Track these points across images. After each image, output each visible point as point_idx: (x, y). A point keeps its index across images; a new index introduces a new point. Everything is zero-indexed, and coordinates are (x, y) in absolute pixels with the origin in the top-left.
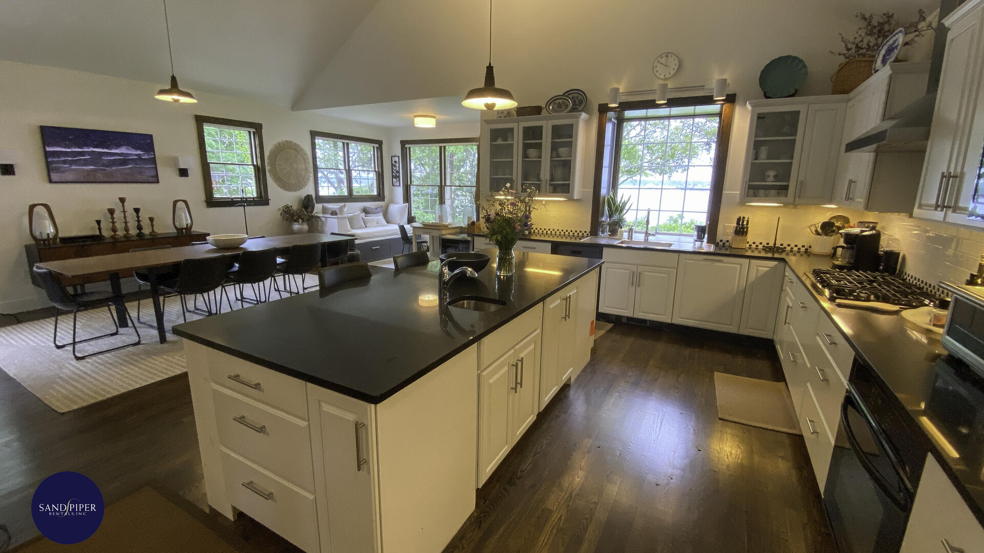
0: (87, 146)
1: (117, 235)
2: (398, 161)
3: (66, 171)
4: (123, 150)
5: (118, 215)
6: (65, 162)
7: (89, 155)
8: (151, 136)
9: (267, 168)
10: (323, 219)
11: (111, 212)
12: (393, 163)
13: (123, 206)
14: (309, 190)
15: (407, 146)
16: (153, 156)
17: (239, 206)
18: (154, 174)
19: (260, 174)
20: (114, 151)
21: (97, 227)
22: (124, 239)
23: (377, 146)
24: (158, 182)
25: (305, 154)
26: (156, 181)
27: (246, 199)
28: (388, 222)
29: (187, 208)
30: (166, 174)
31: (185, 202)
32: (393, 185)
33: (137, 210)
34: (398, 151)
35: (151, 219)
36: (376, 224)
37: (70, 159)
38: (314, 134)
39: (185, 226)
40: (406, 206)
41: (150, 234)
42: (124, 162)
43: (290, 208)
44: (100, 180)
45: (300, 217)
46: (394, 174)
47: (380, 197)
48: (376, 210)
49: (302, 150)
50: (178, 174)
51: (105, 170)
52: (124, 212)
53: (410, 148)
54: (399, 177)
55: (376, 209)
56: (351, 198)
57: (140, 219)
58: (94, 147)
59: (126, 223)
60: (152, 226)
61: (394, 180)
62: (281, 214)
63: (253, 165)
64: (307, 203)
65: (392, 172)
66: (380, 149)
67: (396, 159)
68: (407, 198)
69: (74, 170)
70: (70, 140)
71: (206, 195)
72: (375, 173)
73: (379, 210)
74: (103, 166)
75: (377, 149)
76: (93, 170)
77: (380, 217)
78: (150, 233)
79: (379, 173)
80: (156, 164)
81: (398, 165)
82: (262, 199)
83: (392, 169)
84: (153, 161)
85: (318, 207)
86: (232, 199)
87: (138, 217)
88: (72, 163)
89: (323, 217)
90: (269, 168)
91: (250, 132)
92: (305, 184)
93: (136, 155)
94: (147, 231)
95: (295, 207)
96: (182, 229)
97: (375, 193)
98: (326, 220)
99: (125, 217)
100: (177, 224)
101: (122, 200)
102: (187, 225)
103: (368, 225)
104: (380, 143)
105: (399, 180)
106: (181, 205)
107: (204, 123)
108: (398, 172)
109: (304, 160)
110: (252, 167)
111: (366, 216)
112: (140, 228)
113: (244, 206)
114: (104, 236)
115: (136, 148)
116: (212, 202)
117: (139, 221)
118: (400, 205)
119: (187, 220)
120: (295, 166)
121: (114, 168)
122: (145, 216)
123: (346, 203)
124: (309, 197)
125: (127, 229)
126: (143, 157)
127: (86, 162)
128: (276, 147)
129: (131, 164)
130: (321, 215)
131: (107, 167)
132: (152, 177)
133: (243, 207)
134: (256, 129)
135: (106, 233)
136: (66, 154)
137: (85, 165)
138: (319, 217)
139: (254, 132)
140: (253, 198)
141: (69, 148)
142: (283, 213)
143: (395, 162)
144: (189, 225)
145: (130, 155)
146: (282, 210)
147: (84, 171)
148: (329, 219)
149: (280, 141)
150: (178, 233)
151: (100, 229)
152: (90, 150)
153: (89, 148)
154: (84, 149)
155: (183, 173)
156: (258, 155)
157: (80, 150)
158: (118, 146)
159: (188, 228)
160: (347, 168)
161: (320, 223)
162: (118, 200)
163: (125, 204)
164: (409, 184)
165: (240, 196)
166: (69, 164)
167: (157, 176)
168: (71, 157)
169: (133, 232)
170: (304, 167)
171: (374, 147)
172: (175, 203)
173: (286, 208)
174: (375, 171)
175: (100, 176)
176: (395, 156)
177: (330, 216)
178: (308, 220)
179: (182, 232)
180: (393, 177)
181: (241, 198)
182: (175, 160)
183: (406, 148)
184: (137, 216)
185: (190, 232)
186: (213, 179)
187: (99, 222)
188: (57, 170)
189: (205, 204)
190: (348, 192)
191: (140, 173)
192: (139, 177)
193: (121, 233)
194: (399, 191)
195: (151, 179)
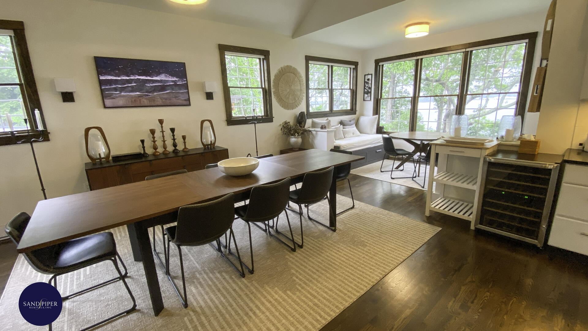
0: (133, 74)
1: (158, 152)
2: (371, 79)
3: (117, 97)
4: (162, 77)
5: (158, 134)
6: (116, 89)
7: (135, 83)
8: (184, 64)
9: (272, 90)
10: (314, 132)
11: (153, 132)
12: (366, 80)
13: (162, 127)
14: (302, 108)
15: (381, 64)
16: (186, 82)
17: (251, 123)
18: (187, 97)
19: (267, 94)
20: (155, 78)
21: (142, 146)
22: (162, 157)
23: (354, 67)
24: (190, 105)
25: (301, 77)
26: (188, 104)
27: (257, 117)
28: (361, 133)
29: (211, 127)
30: (197, 98)
31: (210, 121)
32: (364, 100)
33: (173, 130)
34: (371, 69)
35: (184, 137)
36: (352, 135)
37: (120, 86)
38: (309, 59)
39: (210, 143)
40: (377, 117)
41: (183, 151)
42: (163, 88)
43: (288, 124)
44: (144, 105)
45: (296, 131)
46: (366, 90)
47: (353, 111)
48: (350, 123)
49: (299, 73)
50: (206, 98)
51: (148, 95)
52: (163, 132)
53: (383, 65)
54: (371, 92)
55: (350, 121)
56: (331, 113)
57: (175, 138)
58: (139, 76)
59: (164, 141)
60: (185, 143)
61: (366, 95)
62: (281, 129)
63: (262, 88)
64: (301, 119)
65: (365, 88)
66: (356, 69)
67: (370, 77)
68: (377, 111)
69: (124, 96)
70: (119, 69)
71: (227, 115)
72: (349, 90)
73: (352, 122)
74: (146, 92)
75: (353, 70)
76: (140, 96)
77: (353, 128)
78: (184, 149)
79: (353, 90)
80: (188, 89)
81: (370, 82)
82: (268, 118)
83: (365, 86)
84: (186, 86)
85: (309, 122)
86: (246, 118)
87: (174, 136)
88: (122, 90)
89: (314, 131)
90: (274, 90)
91: (260, 59)
92: (299, 104)
93: (173, 81)
94: (180, 147)
95: (292, 123)
96: (208, 145)
97: (349, 108)
98: (316, 134)
99: (163, 136)
100: (204, 141)
101: (161, 122)
102: (211, 142)
103: (346, 136)
104: (356, 64)
105: (371, 96)
106: (207, 124)
107: (225, 52)
108: (370, 88)
109: (300, 81)
110: (261, 90)
111: (343, 128)
112: (175, 145)
113: (255, 123)
114: (147, 154)
115: (172, 75)
116: (231, 121)
117: (174, 139)
118: (370, 117)
119: (211, 137)
120: (293, 87)
121: (155, 94)
122: (178, 134)
123: (330, 118)
124: (302, 114)
125: (165, 147)
126: (178, 83)
127: (133, 90)
128: (280, 72)
129: (168, 90)
130: (311, 129)
131: (150, 92)
132: (185, 100)
133: (254, 125)
134: (265, 54)
135: (149, 151)
136: (116, 82)
137: (132, 91)
138: (310, 131)
139: (263, 59)
140: (262, 116)
141: (119, 77)
142: (283, 128)
143: (368, 80)
144: (213, 142)
145: (167, 81)
146: (282, 126)
147: (132, 97)
148: (319, 133)
149: (283, 66)
150: (205, 149)
151: (144, 147)
152: (136, 78)
153: (135, 76)
154: (131, 77)
155: (209, 96)
156: (266, 78)
157: (128, 78)
158: (158, 74)
159: (213, 144)
160: (330, 88)
161: (311, 136)
162: (158, 122)
163: (163, 125)
164: (379, 98)
165: (252, 115)
166: (120, 91)
167: (189, 100)
168: (121, 85)
169: (170, 148)
170: (299, 88)
171: (350, 68)
172: (202, 122)
173: (285, 124)
174: (350, 89)
175: (145, 101)
176: (368, 74)
177: (319, 129)
178: (302, 133)
179: (208, 147)
180: (365, 93)
181: (253, 117)
182: (202, 86)
183: (380, 66)
184: (172, 135)
185: (214, 148)
186: (232, 101)
187: (143, 141)
188: (110, 96)
189: (226, 123)
190: (329, 108)
191: (176, 97)
192: (174, 101)
193: (160, 150)
194: (370, 105)
195: (185, 103)
